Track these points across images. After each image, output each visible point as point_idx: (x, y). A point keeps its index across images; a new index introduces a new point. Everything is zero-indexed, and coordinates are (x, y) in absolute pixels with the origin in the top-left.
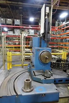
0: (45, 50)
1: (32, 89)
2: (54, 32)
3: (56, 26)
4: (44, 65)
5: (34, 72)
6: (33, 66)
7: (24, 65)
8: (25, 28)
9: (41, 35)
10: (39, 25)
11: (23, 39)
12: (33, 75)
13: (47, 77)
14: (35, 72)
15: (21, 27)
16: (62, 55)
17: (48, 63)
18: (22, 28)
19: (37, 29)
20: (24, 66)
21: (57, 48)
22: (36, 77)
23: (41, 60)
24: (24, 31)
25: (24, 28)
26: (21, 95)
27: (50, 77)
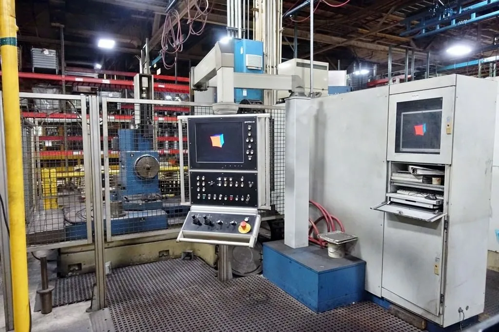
0: (144, 155)
5: (125, 197)
9: (137, 127)
15: (63, 78)
18: (67, 82)
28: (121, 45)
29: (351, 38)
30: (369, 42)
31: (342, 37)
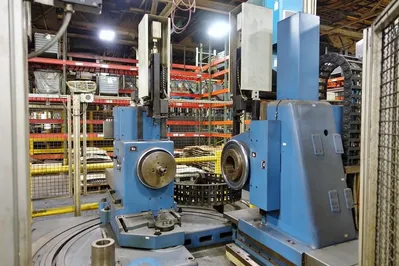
0: (155, 148)
2: (193, 85)
3: (197, 63)
4: (155, 196)
5: (121, 220)
6: (119, 201)
7: (83, 206)
8: (80, 67)
9: (142, 103)
11: (77, 112)
12: (120, 230)
13: (162, 230)
14: (124, 219)
15: (64, 62)
17: (166, 187)
18: (68, 67)
20: (83, 210)
21: (204, 141)
22: (130, 233)
23: (143, 180)
24: (78, 77)
25: (75, 67)
27: (171, 228)
28: (120, 37)
29: (336, 26)
30: (353, 30)
31: (329, 25)
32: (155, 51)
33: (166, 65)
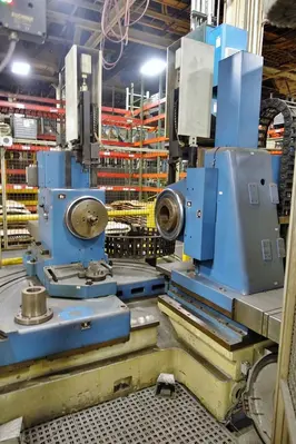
1: (48, 314)
2: (122, 133)
3: (127, 106)
4: (85, 246)
5: (50, 271)
6: (47, 253)
7: (4, 261)
9: (70, 147)
10: (58, 98)
12: (50, 280)
13: (94, 280)
14: (53, 270)
16: (145, 216)
17: (97, 237)
19: (48, 113)
20: (4, 265)
21: (135, 196)
22: (60, 282)
23: (73, 230)
26: (16, 333)
27: (103, 279)
28: (37, 71)
29: (283, 69)
31: (276, 67)
32: (85, 88)
33: (96, 104)
